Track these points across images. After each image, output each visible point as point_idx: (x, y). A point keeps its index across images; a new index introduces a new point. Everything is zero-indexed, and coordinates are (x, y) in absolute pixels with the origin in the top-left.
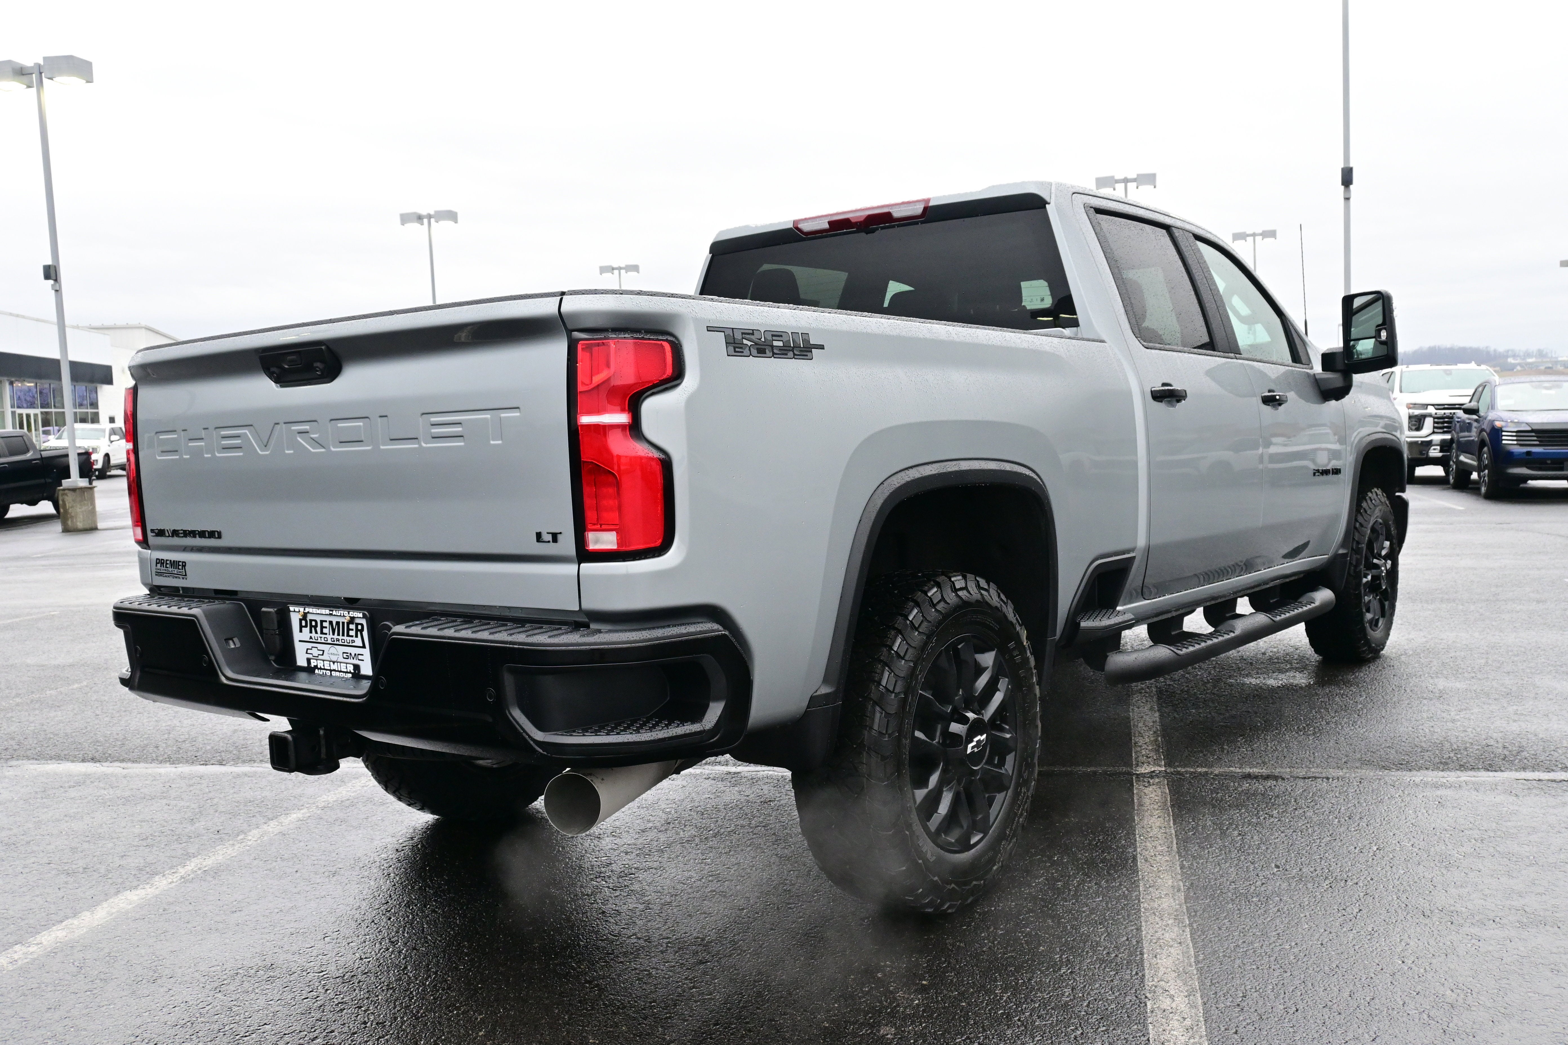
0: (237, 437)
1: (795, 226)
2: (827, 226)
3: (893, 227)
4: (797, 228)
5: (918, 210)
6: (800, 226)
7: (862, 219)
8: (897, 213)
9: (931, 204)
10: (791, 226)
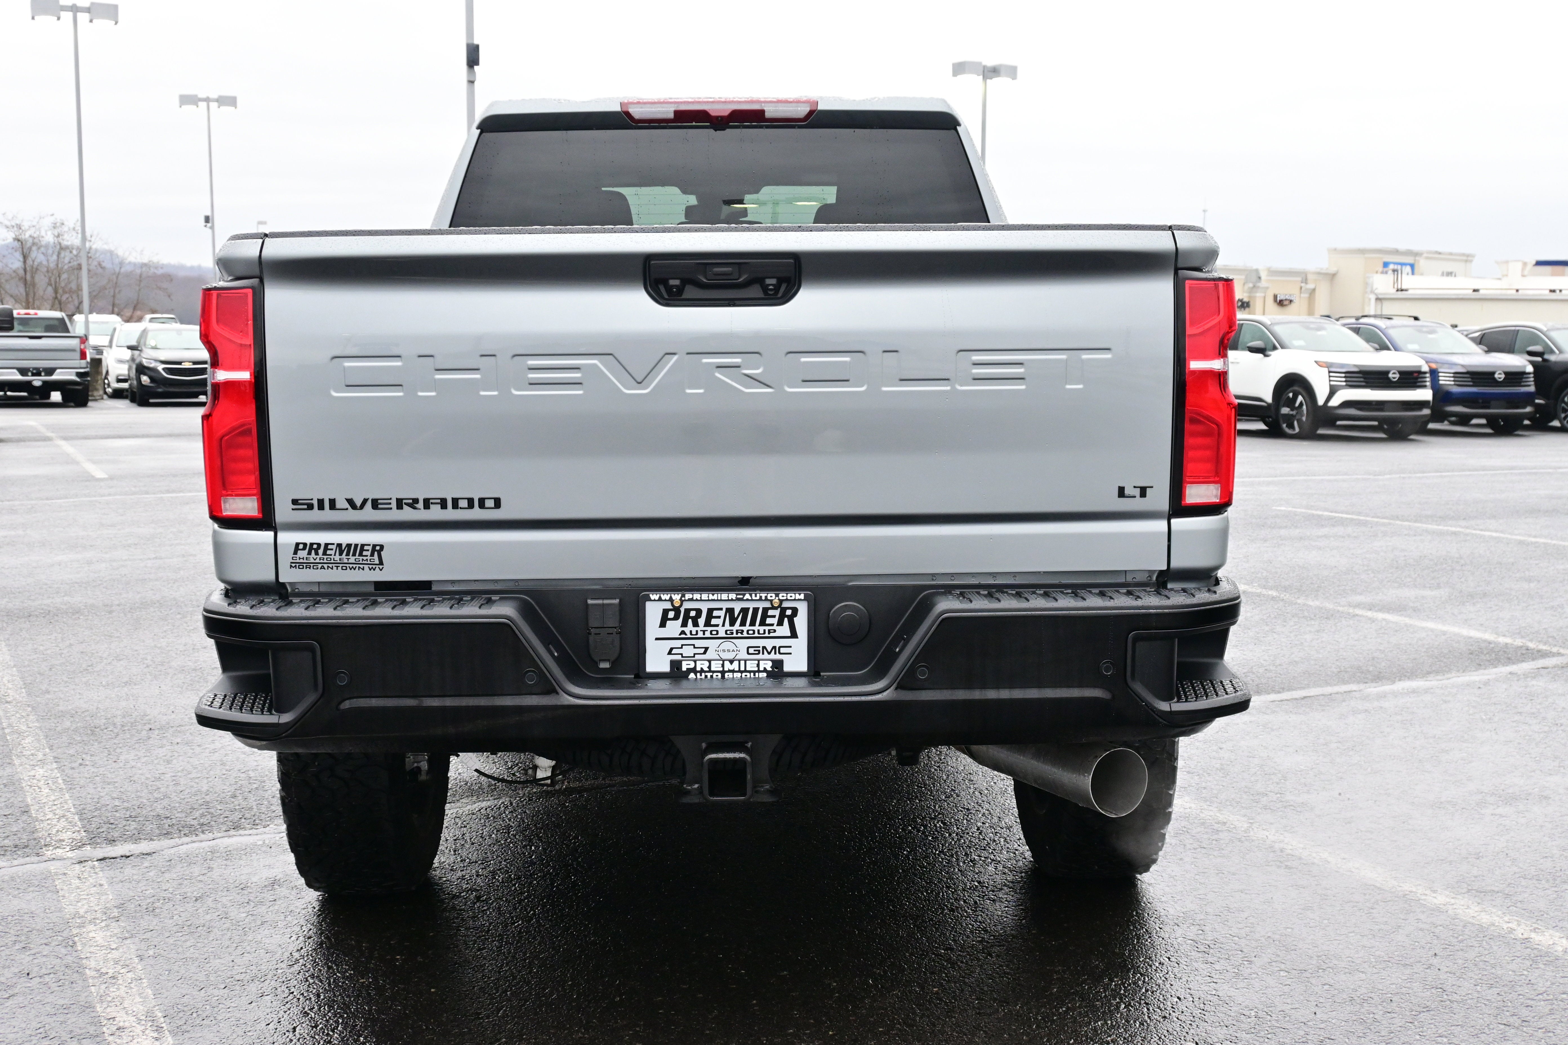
0: (576, 368)
1: (624, 109)
2: (671, 116)
3: (761, 127)
4: (627, 114)
5: (802, 111)
6: (631, 110)
7: (726, 114)
8: (771, 112)
9: (821, 107)
10: (617, 108)
